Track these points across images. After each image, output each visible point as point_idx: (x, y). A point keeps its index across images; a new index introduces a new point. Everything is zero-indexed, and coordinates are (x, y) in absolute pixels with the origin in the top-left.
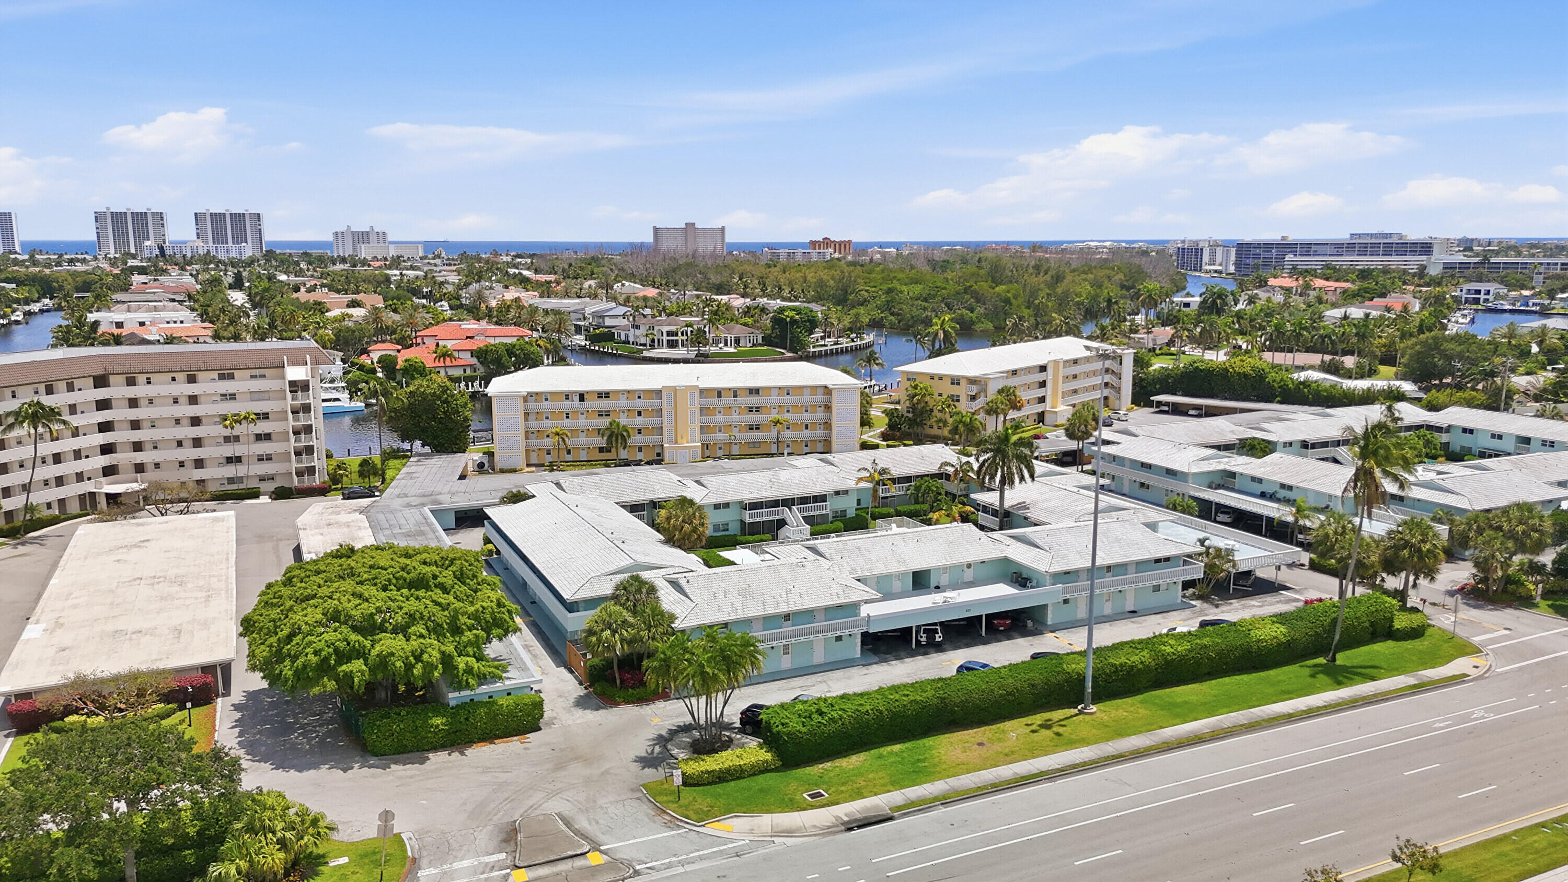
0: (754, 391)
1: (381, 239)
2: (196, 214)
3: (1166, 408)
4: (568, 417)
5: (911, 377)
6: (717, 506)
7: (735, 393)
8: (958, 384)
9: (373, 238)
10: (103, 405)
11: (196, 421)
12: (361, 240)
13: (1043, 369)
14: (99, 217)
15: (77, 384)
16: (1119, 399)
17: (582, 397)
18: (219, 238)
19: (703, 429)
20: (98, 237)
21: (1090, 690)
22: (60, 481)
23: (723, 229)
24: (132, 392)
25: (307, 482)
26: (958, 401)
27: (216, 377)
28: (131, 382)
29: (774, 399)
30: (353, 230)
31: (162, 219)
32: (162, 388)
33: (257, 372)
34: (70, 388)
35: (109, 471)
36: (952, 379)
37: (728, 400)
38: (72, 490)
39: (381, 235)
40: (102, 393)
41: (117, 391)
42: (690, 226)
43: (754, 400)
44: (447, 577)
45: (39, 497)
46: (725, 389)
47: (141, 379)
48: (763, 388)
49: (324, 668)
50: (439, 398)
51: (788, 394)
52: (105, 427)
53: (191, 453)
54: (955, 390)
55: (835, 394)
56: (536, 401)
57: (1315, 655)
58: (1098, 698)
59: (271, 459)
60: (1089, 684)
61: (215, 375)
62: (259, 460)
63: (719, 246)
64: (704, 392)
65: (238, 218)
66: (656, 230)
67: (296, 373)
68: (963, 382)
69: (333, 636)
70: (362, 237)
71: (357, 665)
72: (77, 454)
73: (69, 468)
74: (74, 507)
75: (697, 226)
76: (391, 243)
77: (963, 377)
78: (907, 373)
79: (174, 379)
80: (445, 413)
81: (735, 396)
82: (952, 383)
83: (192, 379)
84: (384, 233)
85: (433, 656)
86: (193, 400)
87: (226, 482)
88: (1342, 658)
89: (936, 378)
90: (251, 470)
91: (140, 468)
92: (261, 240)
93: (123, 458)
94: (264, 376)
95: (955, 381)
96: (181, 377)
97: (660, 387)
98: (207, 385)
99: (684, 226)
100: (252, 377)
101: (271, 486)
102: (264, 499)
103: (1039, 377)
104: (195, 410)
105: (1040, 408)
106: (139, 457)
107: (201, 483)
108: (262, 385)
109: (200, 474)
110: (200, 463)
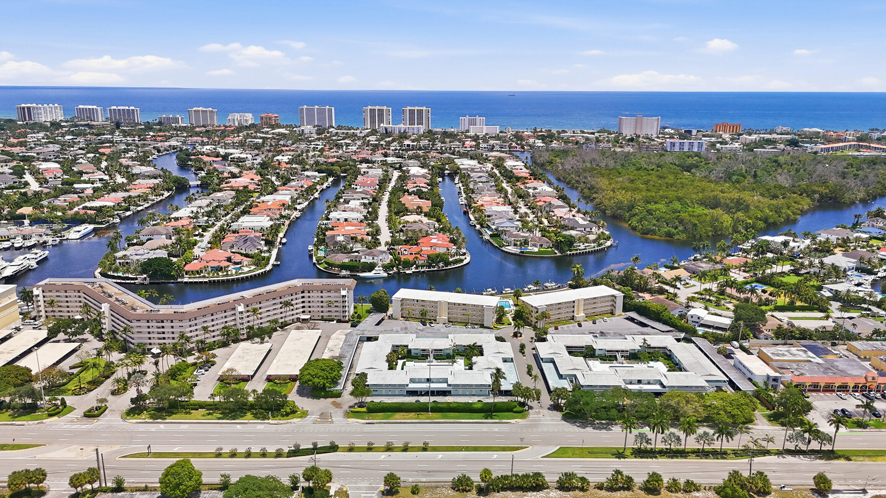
0: (464, 305)
4: (413, 306)
6: (415, 349)
7: (459, 304)
10: (303, 297)
11: (322, 302)
13: (574, 302)
15: (298, 293)
17: (417, 301)
18: (412, 122)
19: (449, 313)
22: (293, 315)
24: (309, 294)
25: (344, 319)
26: (532, 312)
28: (309, 292)
29: (470, 307)
32: (315, 294)
34: (296, 294)
35: (303, 312)
37: (457, 306)
38: (295, 317)
40: (303, 295)
41: (306, 294)
44: (328, 369)
45: (287, 319)
46: (456, 303)
47: (311, 291)
48: (467, 304)
49: (306, 382)
50: (379, 299)
51: (474, 306)
52: (303, 302)
53: (321, 309)
55: (485, 309)
56: (406, 301)
57: (490, 412)
59: (339, 312)
60: (430, 409)
61: (326, 292)
62: (334, 312)
64: (449, 303)
67: (343, 292)
68: (533, 307)
69: (308, 377)
71: (310, 383)
72: (297, 309)
73: (295, 312)
74: (295, 320)
79: (318, 292)
82: (531, 307)
83: (322, 292)
85: (321, 383)
86: (322, 297)
87: (327, 317)
88: (494, 414)
90: (333, 314)
91: (310, 312)
93: (306, 309)
94: (337, 292)
97: (437, 301)
98: (325, 294)
100: (334, 292)
101: (336, 319)
102: (335, 322)
103: (573, 304)
104: (322, 299)
105: (571, 314)
106: (310, 309)
107: (322, 316)
108: (336, 294)
109: (322, 314)
110: (322, 312)
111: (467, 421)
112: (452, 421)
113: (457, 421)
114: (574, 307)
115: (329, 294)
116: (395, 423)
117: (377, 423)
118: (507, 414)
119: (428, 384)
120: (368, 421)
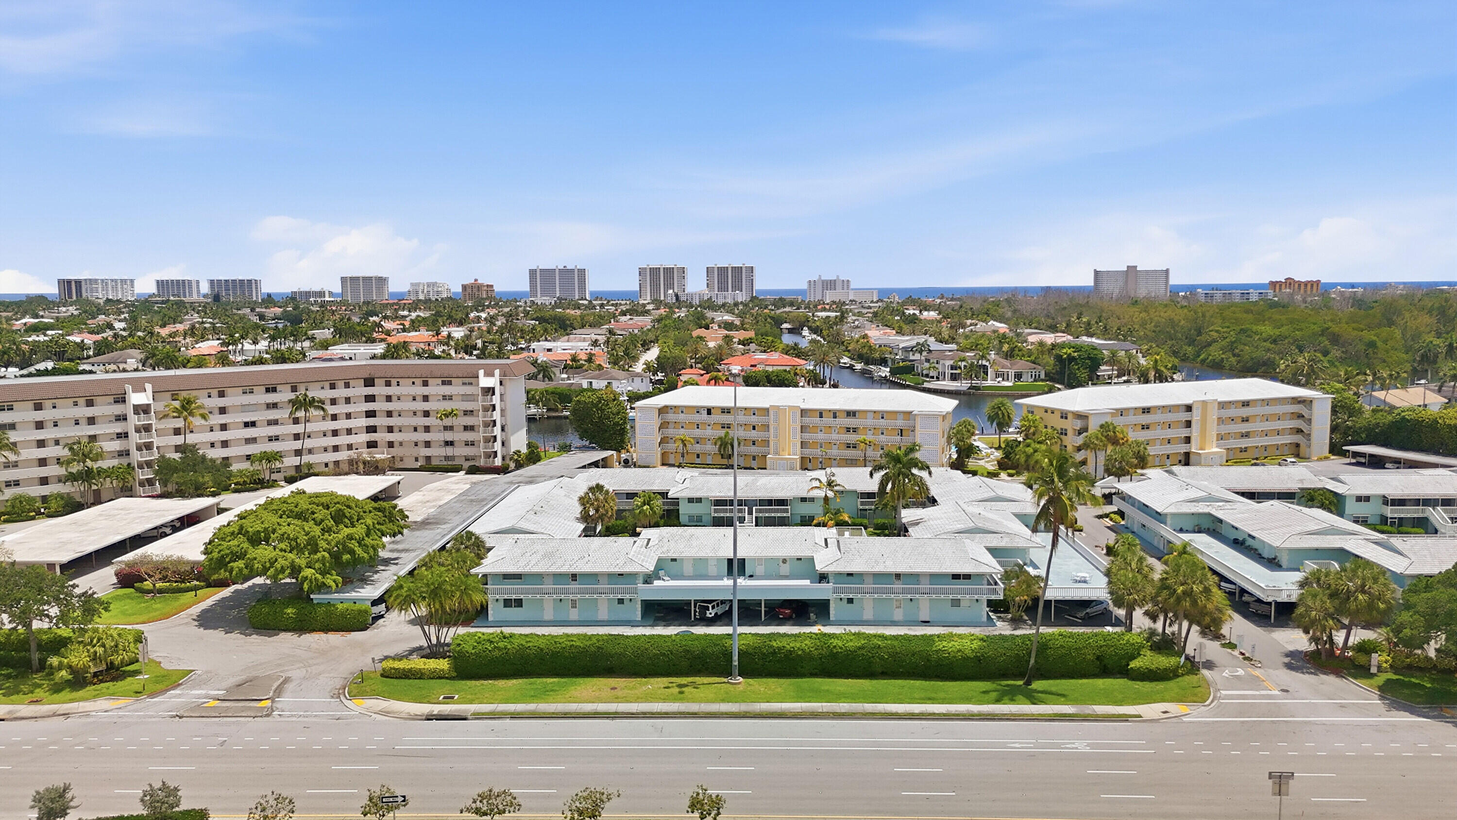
0: (851, 414)
1: (845, 287)
2: (707, 268)
3: (1362, 460)
4: (698, 428)
5: (1031, 410)
6: (691, 500)
7: (835, 414)
8: (1066, 418)
9: (839, 285)
10: (370, 398)
11: (426, 414)
12: (829, 286)
13: (1189, 408)
14: (642, 272)
15: (352, 383)
16: (1310, 446)
17: (709, 412)
18: (723, 287)
19: (803, 445)
20: (640, 287)
21: (736, 663)
22: (336, 448)
23: (1167, 271)
24: (389, 391)
25: (489, 463)
26: (1066, 434)
27: (440, 383)
28: (388, 384)
29: (870, 422)
30: (823, 278)
31: (684, 272)
32: (406, 389)
33: (467, 380)
34: (347, 385)
35: (372, 445)
36: (1062, 413)
37: (828, 420)
38: (344, 455)
39: (845, 282)
40: (370, 391)
41: (379, 390)
42: (1132, 269)
43: (851, 422)
46: (825, 410)
47: (394, 382)
48: (859, 411)
50: (596, 405)
51: (883, 418)
52: (371, 414)
53: (422, 436)
54: (1061, 424)
55: (918, 420)
56: (674, 413)
57: (1015, 677)
58: (745, 672)
59: (474, 445)
60: (736, 658)
61: (439, 381)
62: (466, 445)
63: (1162, 291)
64: (804, 412)
65: (737, 271)
66: (1097, 273)
67: (485, 382)
68: (1070, 416)
70: (830, 285)
72: (349, 432)
73: (342, 440)
75: (1138, 269)
76: (852, 289)
77: (1070, 412)
78: (1028, 406)
79: (413, 383)
80: (600, 418)
81: (835, 417)
82: (1062, 417)
83: (425, 384)
84: (848, 281)
86: (426, 398)
87: (443, 459)
88: (1037, 685)
89: (1049, 412)
90: (460, 451)
91: (391, 444)
92: (752, 288)
93: (381, 437)
94: (471, 384)
95: (1064, 415)
96: (418, 381)
97: (767, 406)
98: (435, 389)
99: (1125, 269)
100: (464, 384)
101: (466, 465)
102: (461, 473)
103: (1184, 416)
104: (426, 406)
105: (1182, 448)
106: (390, 437)
107: (428, 458)
108: (468, 390)
109: (428, 452)
110: (428, 444)
111: (916, 708)
112: (844, 707)
113: (869, 707)
114: (1188, 424)
115: (447, 390)
116: (566, 716)
117: (478, 716)
118: (1100, 683)
119: (728, 582)
120: (436, 709)
